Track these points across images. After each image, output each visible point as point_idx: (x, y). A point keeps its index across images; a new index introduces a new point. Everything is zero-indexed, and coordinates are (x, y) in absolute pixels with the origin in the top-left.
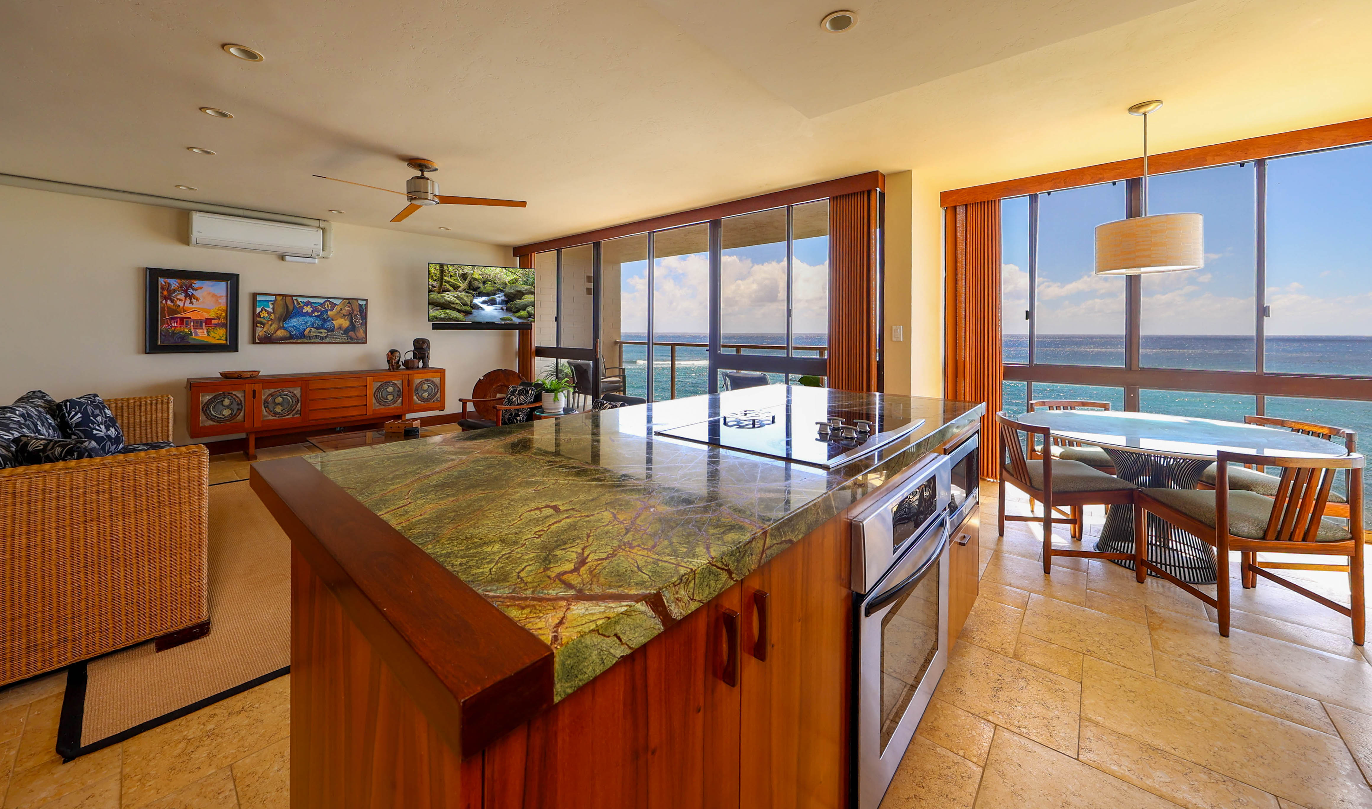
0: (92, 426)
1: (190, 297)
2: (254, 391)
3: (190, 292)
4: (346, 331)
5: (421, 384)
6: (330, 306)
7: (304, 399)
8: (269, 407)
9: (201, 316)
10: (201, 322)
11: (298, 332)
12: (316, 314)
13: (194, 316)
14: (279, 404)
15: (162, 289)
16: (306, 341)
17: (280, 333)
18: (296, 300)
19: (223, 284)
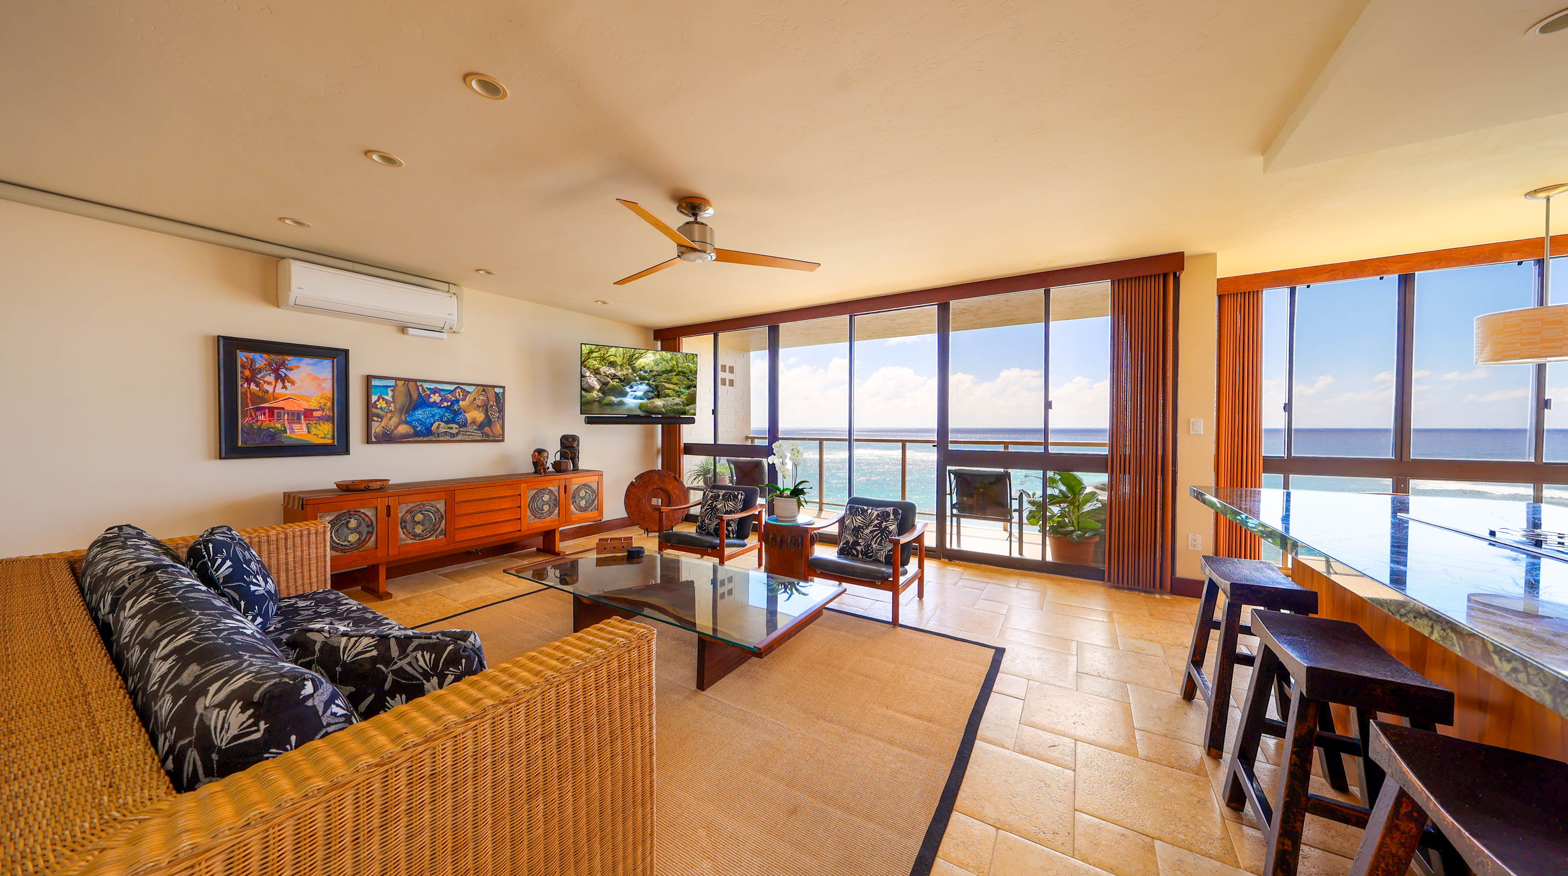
0: (248, 579)
1: (283, 379)
2: (388, 507)
3: (283, 371)
4: (481, 427)
5: (578, 489)
6: (461, 394)
7: (450, 514)
8: (408, 527)
9: (298, 406)
10: (299, 415)
11: (423, 428)
12: (445, 404)
13: (289, 406)
14: (419, 523)
15: (243, 366)
16: (434, 439)
17: (403, 429)
18: (421, 385)
19: (327, 363)
